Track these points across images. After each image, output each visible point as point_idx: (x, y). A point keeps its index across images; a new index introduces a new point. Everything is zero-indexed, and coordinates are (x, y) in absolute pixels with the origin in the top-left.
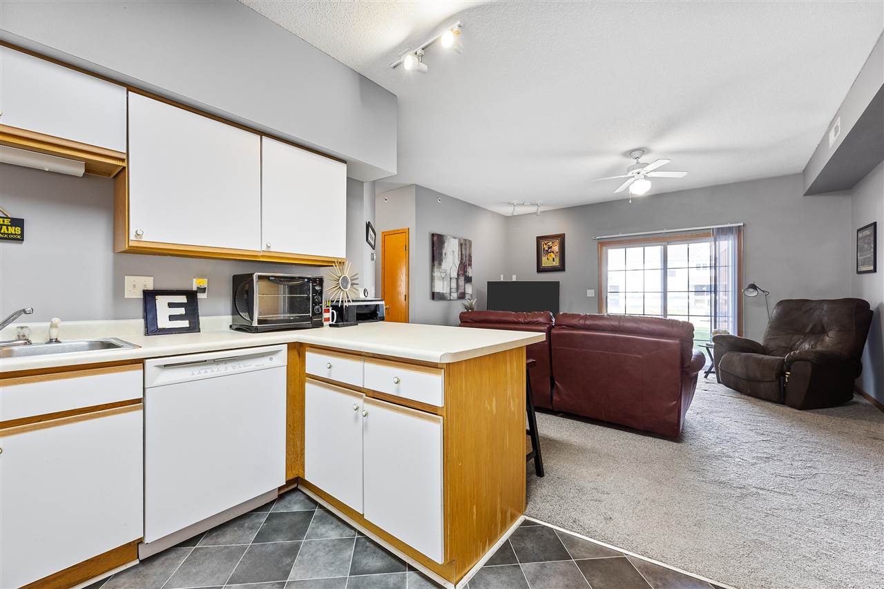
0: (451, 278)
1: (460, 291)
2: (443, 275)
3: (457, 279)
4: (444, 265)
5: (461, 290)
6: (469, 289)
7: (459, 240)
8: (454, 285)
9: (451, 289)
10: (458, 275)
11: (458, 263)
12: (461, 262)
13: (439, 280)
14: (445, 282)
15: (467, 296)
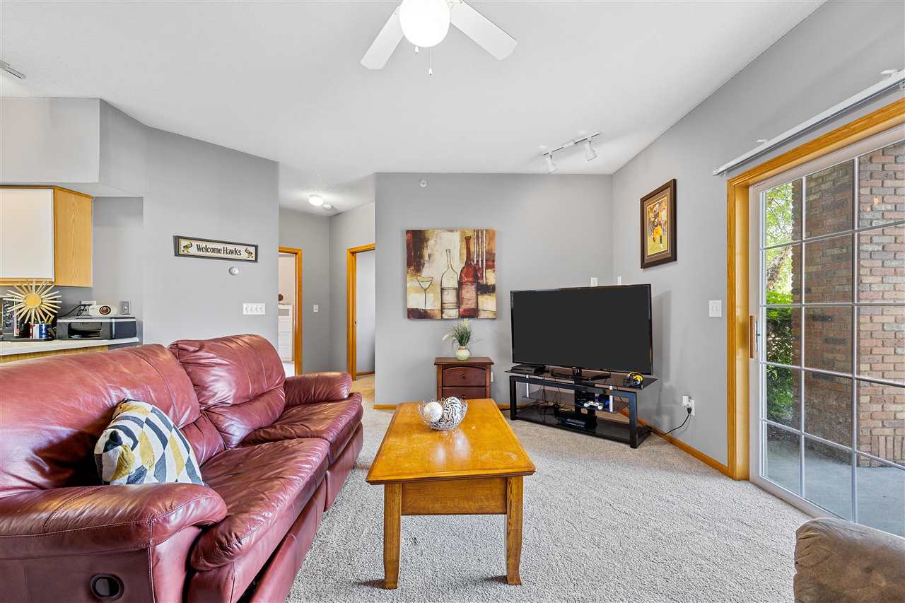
0: (442, 289)
1: (464, 307)
2: (426, 285)
3: (459, 291)
4: (426, 272)
5: (468, 304)
6: (488, 303)
7: (463, 232)
8: (450, 297)
9: (442, 303)
10: (460, 283)
11: (459, 265)
12: (468, 264)
13: (417, 292)
14: (430, 296)
15: (482, 315)
